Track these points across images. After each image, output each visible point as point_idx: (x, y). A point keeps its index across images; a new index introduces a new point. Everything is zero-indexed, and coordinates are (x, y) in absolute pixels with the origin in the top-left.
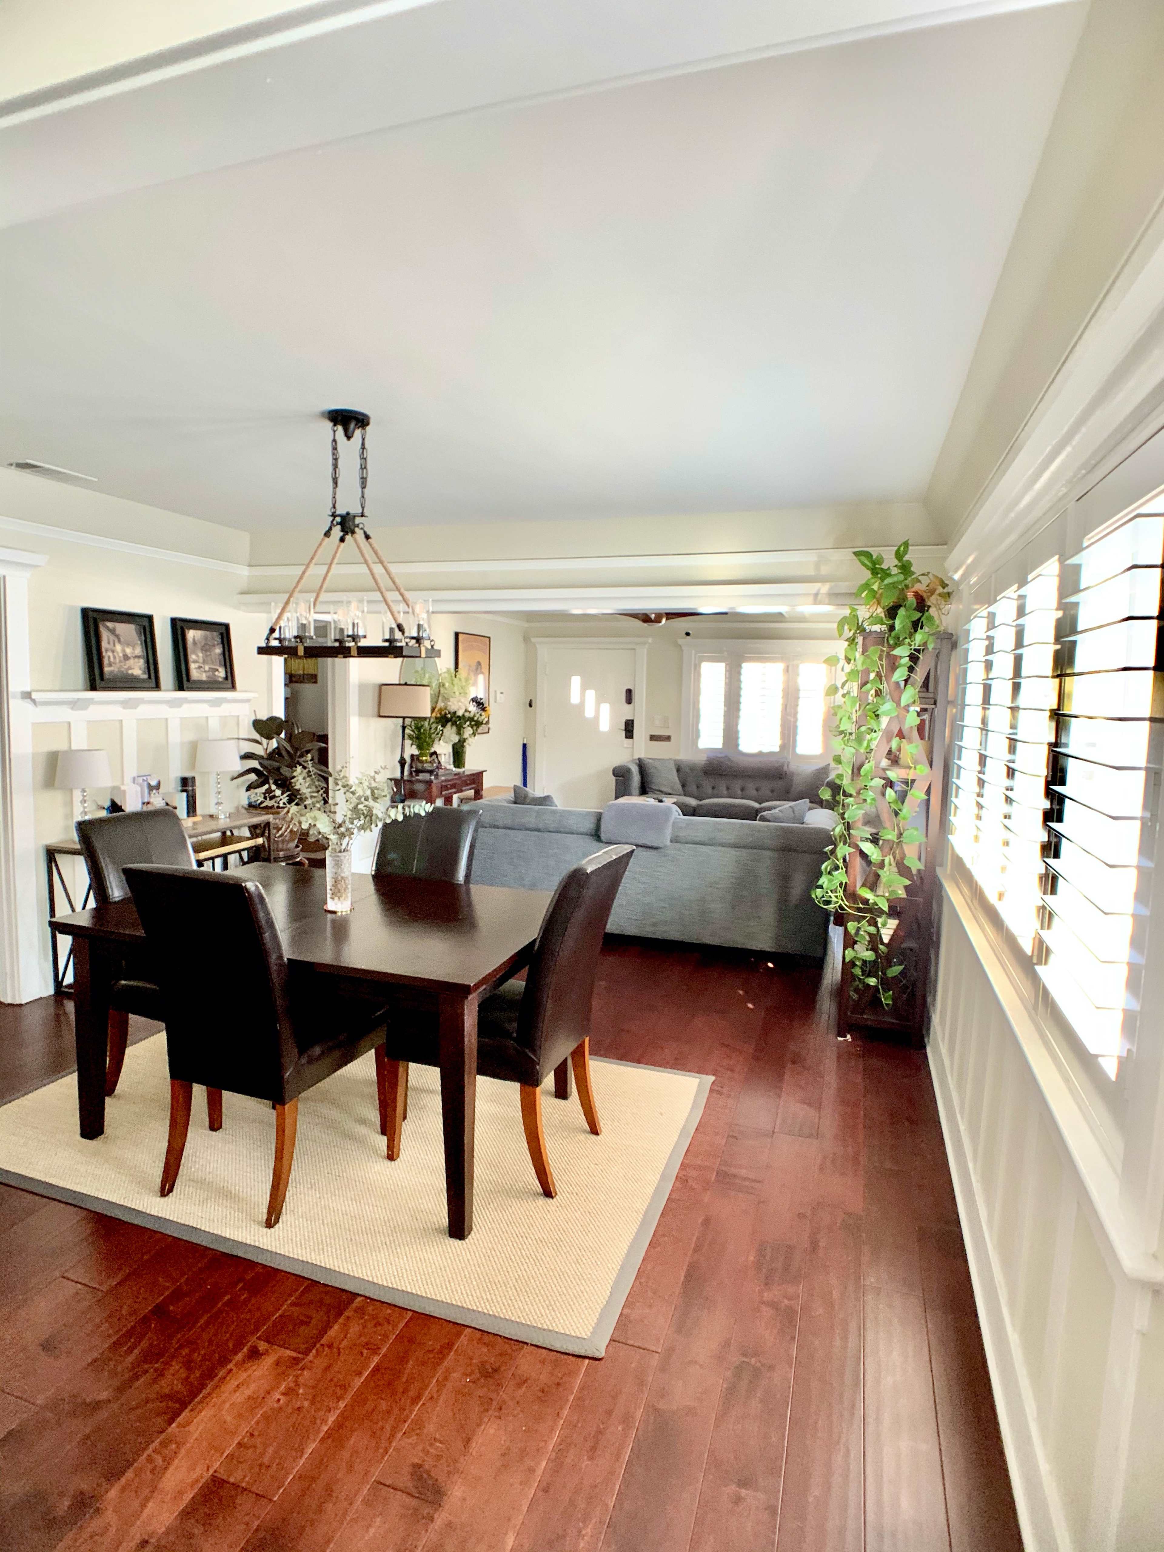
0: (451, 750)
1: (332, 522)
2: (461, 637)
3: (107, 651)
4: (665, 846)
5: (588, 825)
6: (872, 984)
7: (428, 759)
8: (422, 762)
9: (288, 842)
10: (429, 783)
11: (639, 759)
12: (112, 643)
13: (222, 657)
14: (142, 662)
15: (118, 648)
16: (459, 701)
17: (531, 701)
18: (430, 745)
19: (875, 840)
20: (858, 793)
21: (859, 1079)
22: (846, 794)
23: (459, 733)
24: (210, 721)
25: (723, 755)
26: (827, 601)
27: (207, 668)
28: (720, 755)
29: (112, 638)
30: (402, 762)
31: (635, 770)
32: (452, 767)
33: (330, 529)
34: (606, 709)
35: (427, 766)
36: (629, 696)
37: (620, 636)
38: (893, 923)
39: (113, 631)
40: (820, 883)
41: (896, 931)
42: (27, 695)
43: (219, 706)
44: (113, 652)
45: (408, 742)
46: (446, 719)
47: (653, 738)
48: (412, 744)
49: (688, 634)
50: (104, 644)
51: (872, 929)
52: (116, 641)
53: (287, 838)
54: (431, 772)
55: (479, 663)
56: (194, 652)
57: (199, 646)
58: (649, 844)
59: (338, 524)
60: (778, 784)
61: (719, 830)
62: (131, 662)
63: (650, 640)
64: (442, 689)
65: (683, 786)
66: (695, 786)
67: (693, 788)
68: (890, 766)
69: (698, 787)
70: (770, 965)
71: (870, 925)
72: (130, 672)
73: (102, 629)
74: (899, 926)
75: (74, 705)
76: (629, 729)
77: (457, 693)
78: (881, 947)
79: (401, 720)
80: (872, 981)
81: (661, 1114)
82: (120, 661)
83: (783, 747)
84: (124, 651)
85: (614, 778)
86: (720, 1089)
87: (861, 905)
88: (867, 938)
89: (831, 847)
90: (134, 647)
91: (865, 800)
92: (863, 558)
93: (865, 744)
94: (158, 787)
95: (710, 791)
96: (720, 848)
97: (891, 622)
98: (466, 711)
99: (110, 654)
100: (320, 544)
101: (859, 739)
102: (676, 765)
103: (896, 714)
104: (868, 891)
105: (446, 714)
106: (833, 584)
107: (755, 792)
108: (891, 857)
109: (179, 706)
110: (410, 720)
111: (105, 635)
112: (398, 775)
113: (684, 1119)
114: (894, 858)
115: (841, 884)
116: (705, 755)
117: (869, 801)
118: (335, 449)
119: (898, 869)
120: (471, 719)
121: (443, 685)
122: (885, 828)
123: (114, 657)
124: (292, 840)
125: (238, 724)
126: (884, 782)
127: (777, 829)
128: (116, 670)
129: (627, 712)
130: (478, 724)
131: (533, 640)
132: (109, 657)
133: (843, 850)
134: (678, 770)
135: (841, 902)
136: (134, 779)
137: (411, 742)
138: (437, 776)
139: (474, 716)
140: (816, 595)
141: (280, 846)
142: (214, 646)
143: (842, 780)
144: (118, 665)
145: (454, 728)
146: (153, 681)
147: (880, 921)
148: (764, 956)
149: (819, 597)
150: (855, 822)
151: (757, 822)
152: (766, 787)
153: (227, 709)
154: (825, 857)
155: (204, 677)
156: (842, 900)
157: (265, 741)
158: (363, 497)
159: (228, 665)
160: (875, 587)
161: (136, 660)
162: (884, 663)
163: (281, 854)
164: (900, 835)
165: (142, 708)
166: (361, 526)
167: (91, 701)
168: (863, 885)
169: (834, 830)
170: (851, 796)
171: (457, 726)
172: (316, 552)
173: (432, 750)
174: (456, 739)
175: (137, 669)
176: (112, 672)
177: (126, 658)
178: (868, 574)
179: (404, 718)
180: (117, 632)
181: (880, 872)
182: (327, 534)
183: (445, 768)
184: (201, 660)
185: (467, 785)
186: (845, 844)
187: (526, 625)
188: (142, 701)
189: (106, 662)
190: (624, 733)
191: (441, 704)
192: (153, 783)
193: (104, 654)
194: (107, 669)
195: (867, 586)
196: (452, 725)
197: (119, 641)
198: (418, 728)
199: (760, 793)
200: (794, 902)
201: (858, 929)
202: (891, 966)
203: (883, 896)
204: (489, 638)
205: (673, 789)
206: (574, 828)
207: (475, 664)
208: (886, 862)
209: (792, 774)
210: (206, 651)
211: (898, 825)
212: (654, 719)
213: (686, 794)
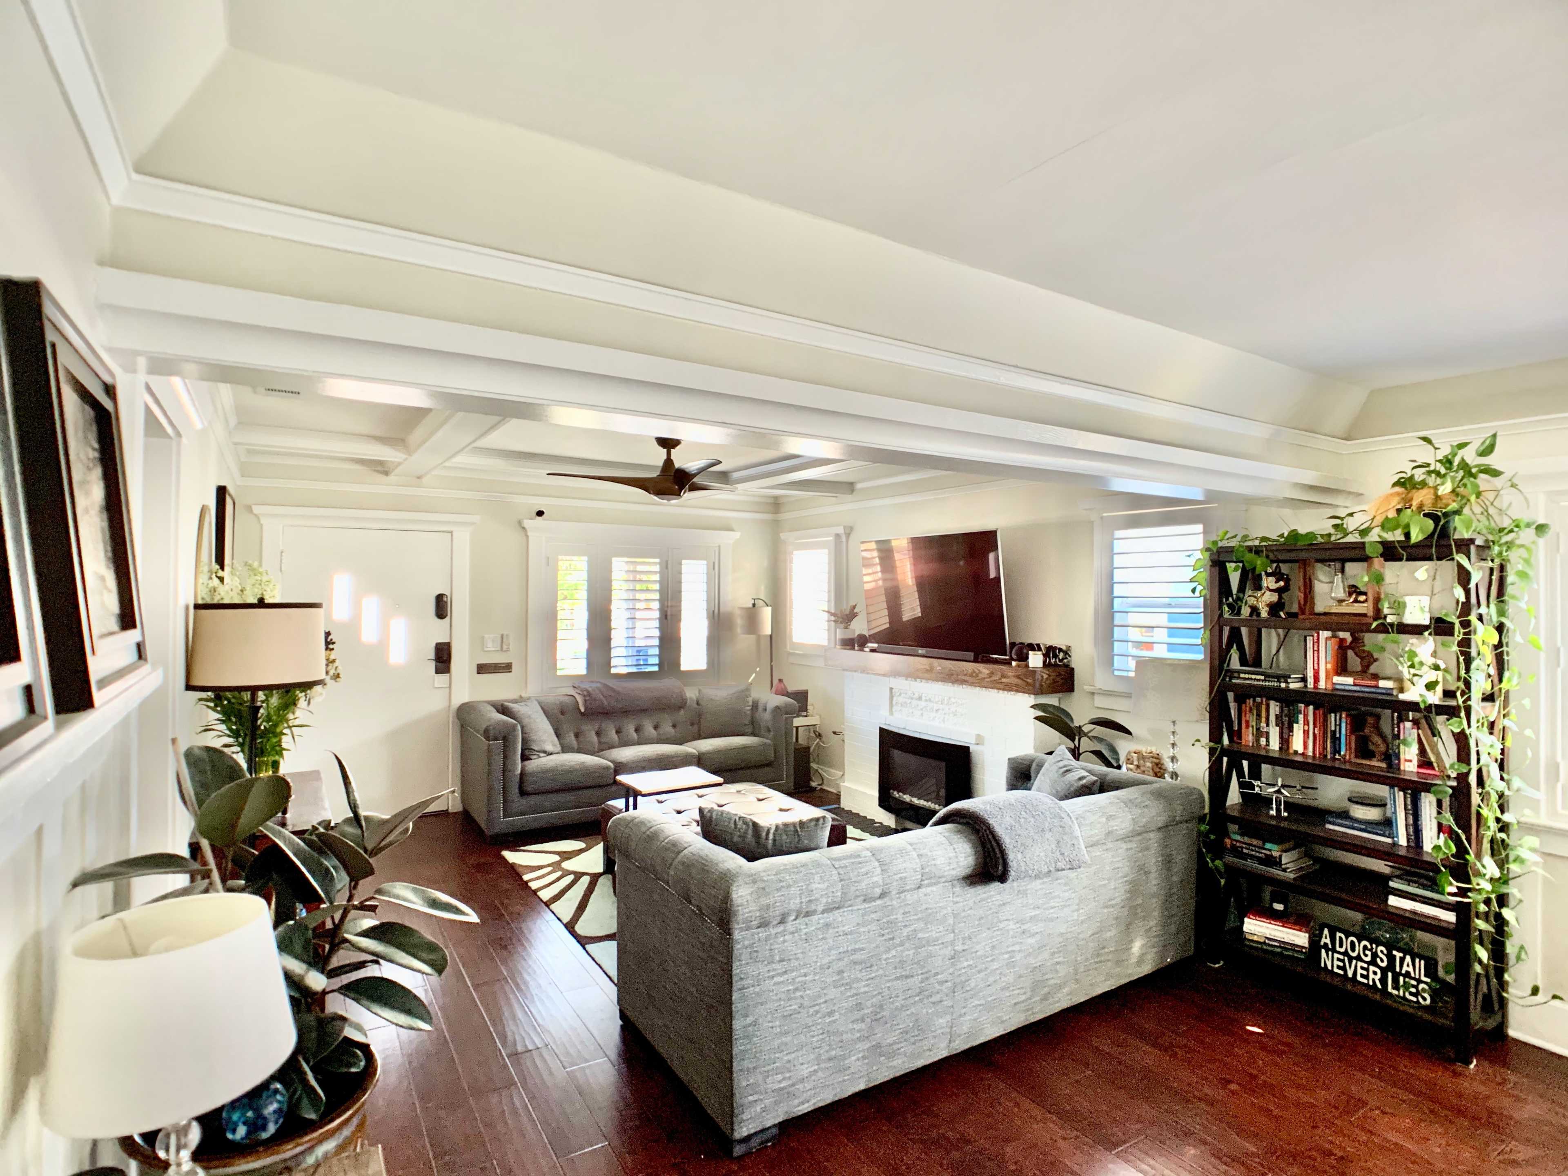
11: (461, 705)
34: (400, 626)
36: (441, 607)
47: (482, 669)
49: (540, 513)
60: (681, 716)
63: (476, 519)
65: (561, 736)
76: (443, 658)
95: (615, 737)
129: (438, 632)
131: (255, 509)
134: (547, 712)
190: (434, 664)
212: (483, 637)
213: (565, 749)
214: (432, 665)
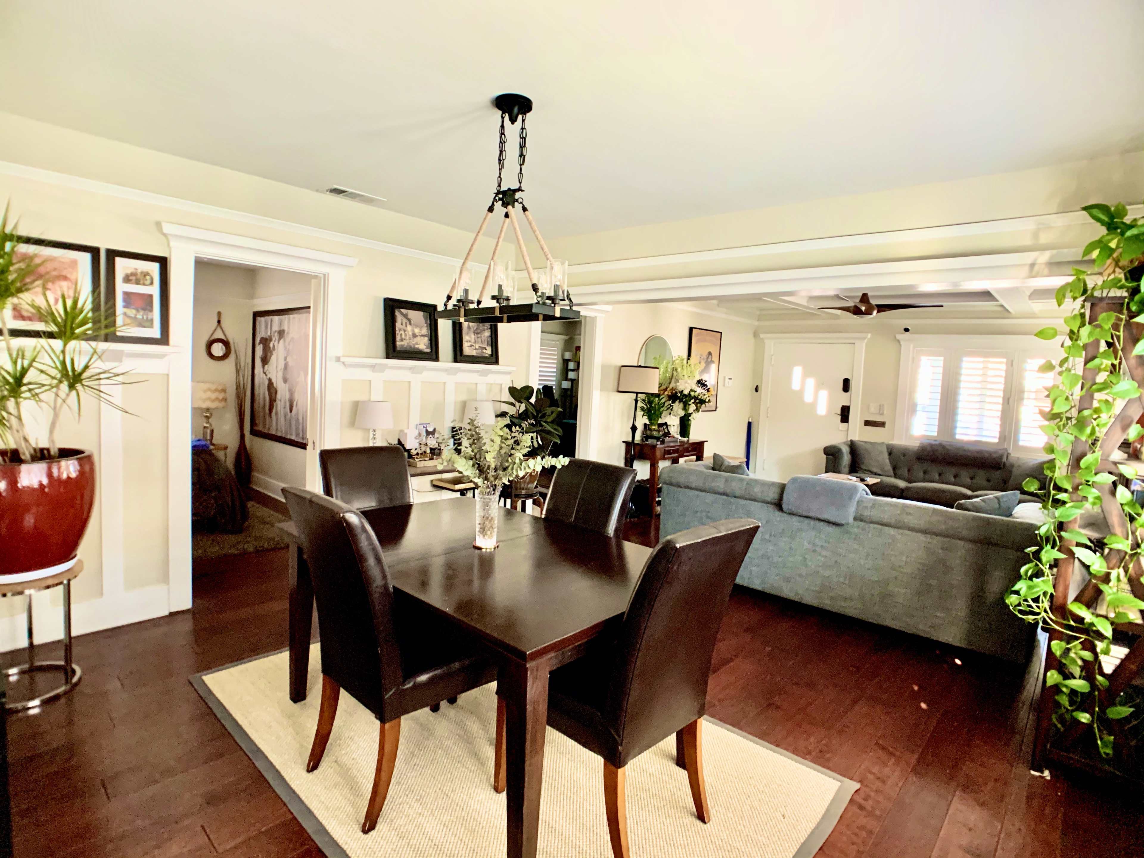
0: (678, 422)
1: (495, 198)
2: (694, 331)
3: (400, 330)
4: (848, 524)
5: (772, 495)
6: (1083, 720)
7: (656, 427)
8: (650, 430)
9: (529, 483)
10: (654, 447)
11: (851, 441)
12: (404, 324)
13: (489, 339)
14: (426, 340)
15: (409, 328)
16: (686, 382)
17: (757, 386)
18: (660, 416)
19: (1098, 546)
20: (1076, 488)
21: (1056, 837)
22: (1059, 489)
23: (685, 408)
24: (479, 387)
25: (937, 443)
26: (1046, 271)
27: (477, 347)
28: (934, 443)
29: (405, 320)
30: (634, 429)
31: (845, 450)
32: (679, 436)
33: (493, 204)
34: (824, 395)
35: (655, 433)
36: (846, 385)
37: (840, 332)
38: (1120, 652)
39: (405, 316)
40: (1016, 588)
41: (1124, 662)
42: (338, 359)
43: (486, 376)
44: (405, 331)
45: (640, 413)
46: (675, 397)
47: (868, 423)
48: (643, 415)
49: (907, 330)
50: (398, 325)
51: (1087, 655)
52: (408, 323)
53: (527, 480)
54: (658, 439)
55: (710, 353)
56: (468, 334)
57: (472, 330)
58: (832, 519)
59: (500, 199)
60: (997, 475)
61: (908, 514)
62: (418, 339)
63: (869, 336)
64: (675, 373)
65: (894, 468)
66: (906, 470)
67: (904, 472)
68: (1127, 460)
69: (909, 471)
70: (958, 662)
71: (1084, 649)
72: (417, 346)
73: (397, 313)
74: (1128, 657)
75: (373, 367)
76: (845, 414)
77: (686, 376)
78: (1099, 678)
79: (635, 394)
80: (1084, 718)
81: (784, 816)
82: (410, 339)
83: (1003, 437)
84: (413, 331)
85: (825, 456)
86: (862, 802)
87: (1072, 623)
88: (1080, 662)
89: (1034, 549)
90: (421, 328)
91: (1085, 498)
92: (1095, 212)
93: (1088, 430)
94: (433, 433)
95: (921, 475)
96: (908, 532)
97: (1135, 284)
98: (692, 390)
99: (402, 332)
100: (485, 219)
101: (1081, 424)
102: (888, 448)
103: (1137, 395)
104: (1084, 608)
105: (676, 393)
106: (1054, 252)
107: (969, 480)
108: (1121, 571)
109: (455, 374)
110: (644, 395)
111: (399, 318)
112: (630, 439)
113: (809, 831)
114: (1126, 572)
115: (1045, 594)
116: (919, 442)
117: (1091, 499)
118: (502, 134)
119: (1131, 586)
120: (696, 398)
121: (676, 370)
122: (1114, 534)
123: (406, 335)
124: (531, 482)
125: (501, 391)
126: (1113, 478)
127: (975, 518)
128: (406, 344)
129: (844, 399)
130: (702, 402)
131: (762, 336)
132: (401, 335)
133: (1049, 554)
134: (890, 454)
135: (1043, 614)
136: (417, 425)
137: (642, 413)
138: (663, 442)
139: (699, 395)
140: (1032, 265)
141: (522, 485)
142: (484, 330)
143: (1054, 472)
144: (408, 341)
145: (681, 404)
146: (433, 355)
147: (1100, 646)
148: (951, 650)
149: (1036, 268)
150: (1069, 522)
151: (954, 510)
152: (981, 476)
153: (491, 378)
154: (1026, 559)
155: (474, 353)
156: (1045, 611)
157: (517, 404)
158: (521, 173)
159: (494, 344)
160: (1113, 245)
161: (422, 338)
162: (1121, 334)
163: (523, 492)
164: (1137, 545)
165: (425, 373)
166: (520, 200)
167: (386, 366)
168: (1077, 599)
169: (1039, 528)
170: (1066, 491)
171: (684, 403)
172: (481, 226)
173: (660, 421)
174: (682, 413)
175: (423, 344)
176: (402, 346)
177: (414, 336)
178: (1103, 231)
179: (637, 393)
180: (409, 317)
181: (1103, 587)
182: (491, 209)
183: (673, 437)
184: (473, 341)
185: (689, 452)
186: (1053, 547)
187: (757, 323)
188: (425, 368)
189: (398, 338)
190: (840, 417)
191: (672, 385)
192: (430, 429)
193: (397, 332)
194: (398, 343)
195: (1101, 244)
196: (680, 402)
197: (410, 324)
198: (650, 402)
199: (975, 481)
200: (991, 600)
201: (1068, 650)
202: (1114, 705)
203: (1106, 617)
204: (721, 333)
205: (882, 469)
206: (759, 496)
207: (706, 353)
208: (1113, 576)
209: (1012, 466)
210: (478, 333)
211: (1133, 533)
212: (869, 405)
213: (896, 476)
214: (839, 418)
